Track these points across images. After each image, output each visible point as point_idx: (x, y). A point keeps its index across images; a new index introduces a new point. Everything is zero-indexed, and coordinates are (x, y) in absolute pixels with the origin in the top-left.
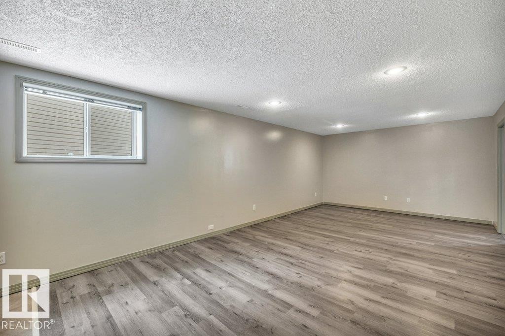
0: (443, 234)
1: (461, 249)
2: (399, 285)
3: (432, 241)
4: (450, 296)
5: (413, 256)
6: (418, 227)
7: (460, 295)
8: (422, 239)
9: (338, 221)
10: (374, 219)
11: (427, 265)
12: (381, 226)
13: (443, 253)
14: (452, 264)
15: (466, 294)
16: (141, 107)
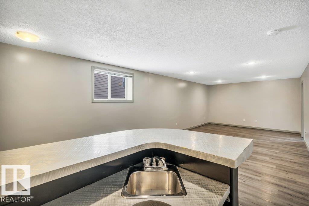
0: (274, 137)
1: (282, 144)
2: (253, 156)
3: (269, 141)
4: (275, 159)
5: (259, 146)
6: (262, 135)
7: (279, 159)
8: (263, 139)
9: (219, 132)
10: (239, 131)
11: (266, 149)
12: (242, 134)
13: (273, 145)
14: (277, 149)
15: (282, 159)
16: (132, 76)
